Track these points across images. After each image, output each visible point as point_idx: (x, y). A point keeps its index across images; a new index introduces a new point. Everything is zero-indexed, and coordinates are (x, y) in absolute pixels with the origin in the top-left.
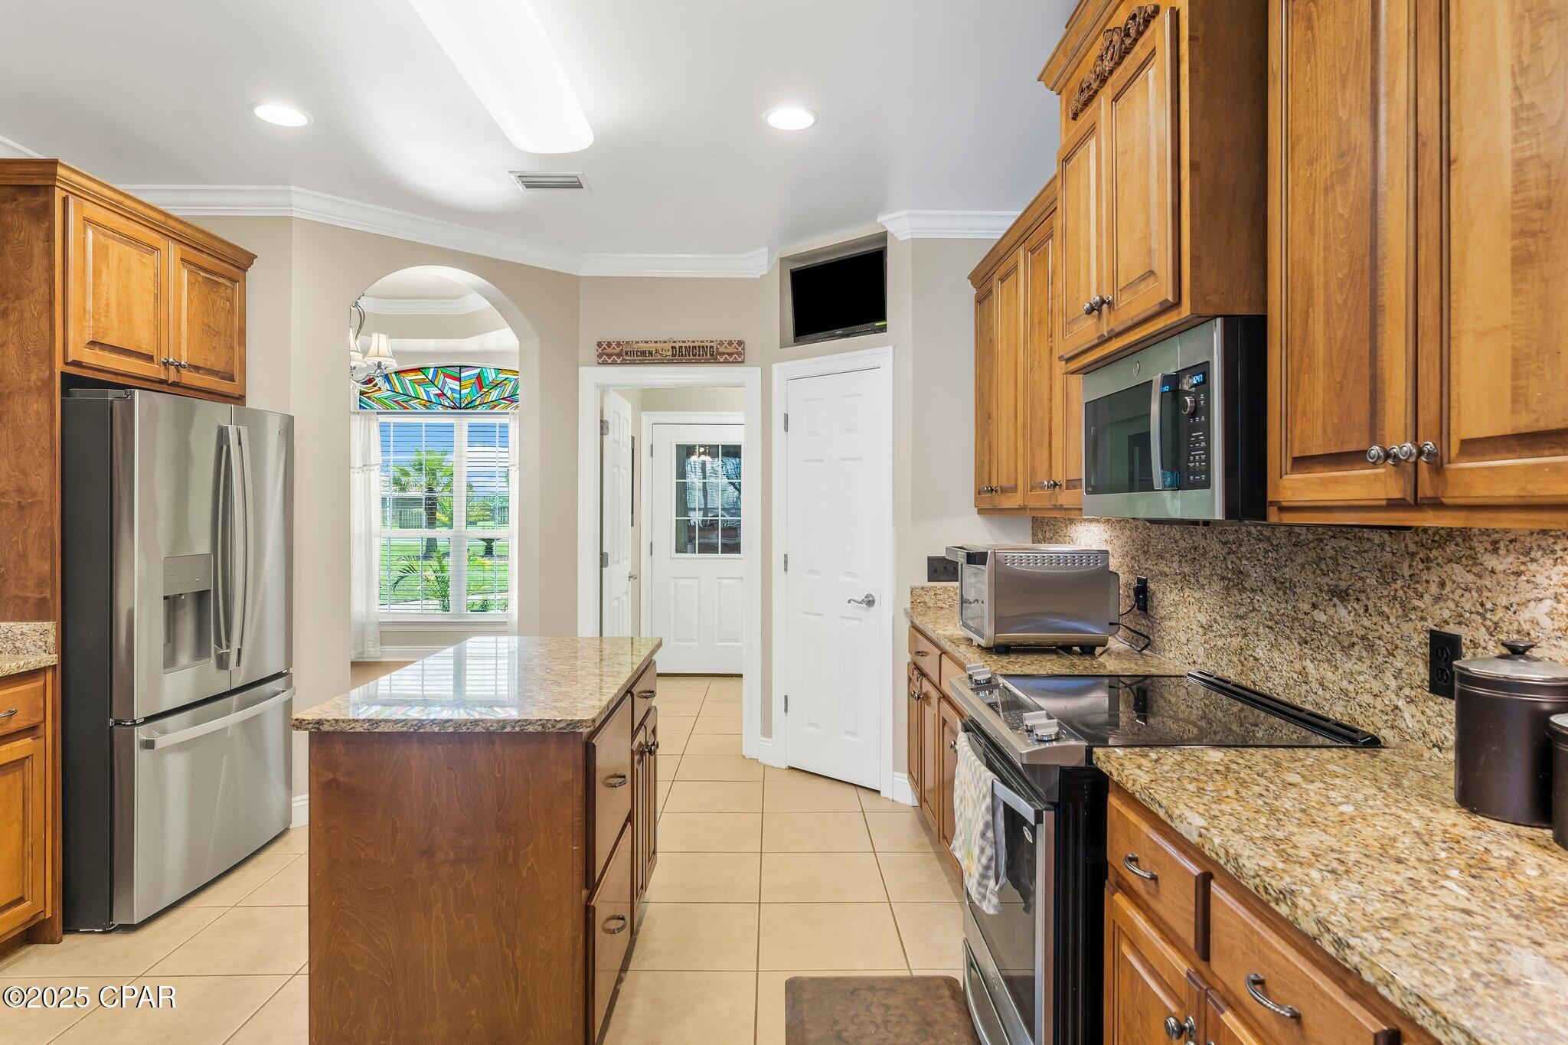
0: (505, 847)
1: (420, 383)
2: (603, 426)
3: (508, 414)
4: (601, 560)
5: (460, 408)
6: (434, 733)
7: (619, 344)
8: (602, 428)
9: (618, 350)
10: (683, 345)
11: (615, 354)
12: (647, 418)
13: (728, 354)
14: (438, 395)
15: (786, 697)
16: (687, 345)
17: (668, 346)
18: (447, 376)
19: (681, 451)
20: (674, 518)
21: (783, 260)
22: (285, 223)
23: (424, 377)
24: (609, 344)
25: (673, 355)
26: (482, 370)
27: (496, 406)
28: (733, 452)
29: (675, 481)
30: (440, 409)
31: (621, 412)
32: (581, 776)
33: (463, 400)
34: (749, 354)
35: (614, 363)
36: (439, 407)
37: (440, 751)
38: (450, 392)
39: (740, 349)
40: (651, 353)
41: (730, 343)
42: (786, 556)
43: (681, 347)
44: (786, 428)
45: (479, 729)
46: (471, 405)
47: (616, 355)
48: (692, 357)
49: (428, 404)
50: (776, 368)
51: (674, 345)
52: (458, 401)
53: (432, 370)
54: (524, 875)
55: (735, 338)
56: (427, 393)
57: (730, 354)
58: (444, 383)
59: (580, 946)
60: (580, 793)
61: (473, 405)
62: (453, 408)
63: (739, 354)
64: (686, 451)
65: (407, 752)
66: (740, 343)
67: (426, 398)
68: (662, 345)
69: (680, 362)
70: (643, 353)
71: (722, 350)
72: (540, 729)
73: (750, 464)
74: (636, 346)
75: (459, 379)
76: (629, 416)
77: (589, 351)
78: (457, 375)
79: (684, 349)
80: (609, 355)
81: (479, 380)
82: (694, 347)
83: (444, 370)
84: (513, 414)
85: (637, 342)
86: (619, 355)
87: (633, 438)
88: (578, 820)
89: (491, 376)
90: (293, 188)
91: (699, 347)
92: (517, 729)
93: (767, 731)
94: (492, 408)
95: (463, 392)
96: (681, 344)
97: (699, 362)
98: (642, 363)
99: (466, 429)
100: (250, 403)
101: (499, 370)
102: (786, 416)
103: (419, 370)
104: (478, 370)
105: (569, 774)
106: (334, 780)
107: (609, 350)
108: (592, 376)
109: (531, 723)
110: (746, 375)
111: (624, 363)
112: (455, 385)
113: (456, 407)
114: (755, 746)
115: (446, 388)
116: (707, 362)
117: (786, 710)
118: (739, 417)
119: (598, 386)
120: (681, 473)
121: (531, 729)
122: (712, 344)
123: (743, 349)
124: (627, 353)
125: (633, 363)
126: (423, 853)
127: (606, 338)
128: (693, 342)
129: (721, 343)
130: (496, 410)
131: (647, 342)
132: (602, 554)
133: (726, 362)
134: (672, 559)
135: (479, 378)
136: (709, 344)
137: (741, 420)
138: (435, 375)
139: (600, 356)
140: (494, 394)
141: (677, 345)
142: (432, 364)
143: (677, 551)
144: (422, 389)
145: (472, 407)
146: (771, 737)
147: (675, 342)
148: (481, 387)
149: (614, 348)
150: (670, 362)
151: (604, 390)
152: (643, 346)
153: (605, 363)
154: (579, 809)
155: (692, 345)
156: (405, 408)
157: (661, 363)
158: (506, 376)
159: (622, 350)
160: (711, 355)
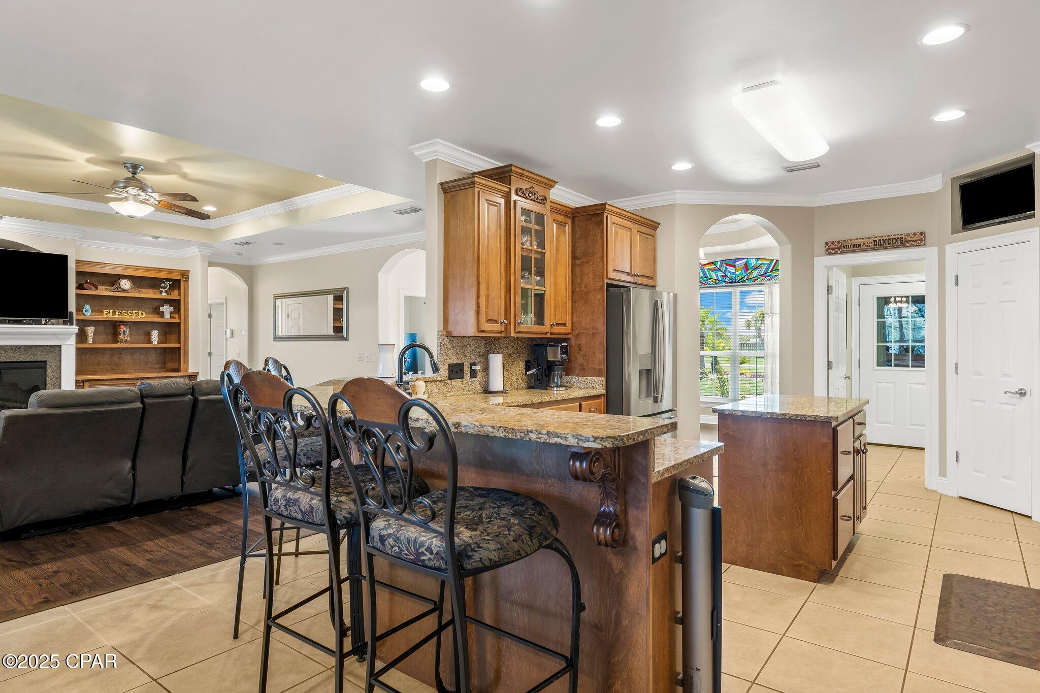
0: (797, 467)
1: (713, 270)
2: (829, 289)
3: (764, 284)
4: (828, 365)
5: (735, 283)
6: (768, 417)
7: (839, 242)
8: (828, 290)
9: (838, 246)
10: (882, 238)
11: (835, 248)
12: (855, 282)
13: (913, 241)
14: (723, 276)
15: (957, 453)
16: (884, 238)
17: (872, 240)
18: (727, 265)
19: (880, 300)
20: (876, 344)
21: (954, 180)
22: (672, 206)
23: (715, 267)
24: (833, 243)
25: (875, 245)
26: (747, 260)
27: (756, 280)
28: (919, 300)
29: (876, 320)
30: (724, 284)
31: (840, 281)
32: (832, 441)
33: (736, 278)
34: (928, 238)
35: (836, 253)
36: (723, 283)
37: (770, 426)
38: (729, 274)
39: (922, 237)
40: (860, 245)
41: (915, 234)
42: (957, 364)
43: (880, 240)
44: (956, 284)
45: (786, 417)
46: (741, 280)
47: (837, 248)
48: (887, 245)
49: (717, 282)
50: (948, 248)
51: (875, 239)
52: (734, 278)
53: (719, 262)
54: (806, 480)
55: (918, 230)
56: (717, 275)
57: (915, 241)
58: (726, 269)
59: (831, 513)
60: (831, 448)
61: (742, 280)
62: (731, 283)
63: (921, 240)
64: (884, 301)
65: (756, 425)
66: (922, 234)
67: (716, 278)
68: (867, 240)
69: (880, 249)
70: (855, 246)
71: (908, 239)
72: (813, 419)
73: (931, 307)
74: (850, 243)
75: (734, 266)
76: (845, 281)
77: (820, 247)
78: (734, 264)
79: (882, 241)
80: (833, 249)
81: (746, 267)
82: (889, 239)
83: (726, 262)
84: (767, 284)
85: (851, 240)
86: (839, 248)
87: (847, 294)
88: (831, 459)
89: (753, 262)
90: (677, 191)
91: (893, 239)
92: (803, 418)
93: (943, 472)
94: (754, 281)
95: (736, 273)
96: (880, 238)
97: (892, 248)
98: (854, 252)
99: (738, 294)
100: (657, 289)
101: (758, 259)
102: (956, 276)
103: (712, 263)
104: (746, 260)
105: (827, 440)
106: (727, 433)
107: (832, 246)
108: (822, 262)
109: (809, 416)
110: (927, 254)
111: (843, 252)
112: (731, 269)
113: (733, 282)
114: (933, 481)
115: (727, 271)
116: (898, 247)
117: (957, 461)
118: (922, 277)
119: (826, 267)
120: (881, 315)
121: (809, 419)
122: (901, 236)
123: (924, 237)
124: (844, 247)
125: (848, 252)
126: (763, 465)
127: (830, 240)
128: (889, 236)
129: (908, 235)
130: (756, 282)
131: (857, 239)
132: (828, 362)
133: (912, 246)
134: (874, 370)
135: (746, 265)
136: (899, 236)
137: (924, 279)
138: (721, 265)
139: (827, 250)
140: (755, 273)
141: (877, 239)
142: (719, 259)
143: (877, 366)
144: (714, 274)
145: (742, 282)
146: (947, 478)
147: (876, 237)
148: (747, 270)
149: (836, 245)
150: (873, 249)
151: (829, 268)
152: (855, 242)
153: (830, 254)
154: (831, 455)
155: (887, 238)
156: (705, 285)
157: (867, 250)
158: (762, 262)
159: (841, 245)
160: (901, 243)
